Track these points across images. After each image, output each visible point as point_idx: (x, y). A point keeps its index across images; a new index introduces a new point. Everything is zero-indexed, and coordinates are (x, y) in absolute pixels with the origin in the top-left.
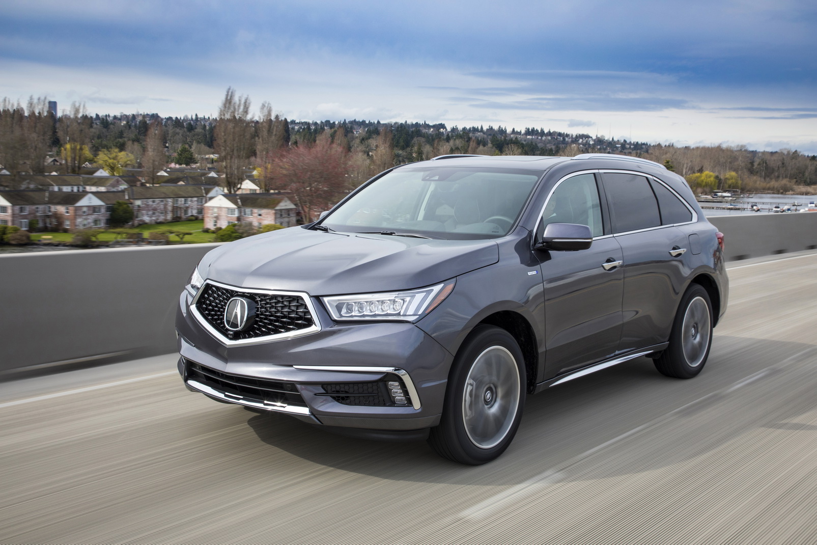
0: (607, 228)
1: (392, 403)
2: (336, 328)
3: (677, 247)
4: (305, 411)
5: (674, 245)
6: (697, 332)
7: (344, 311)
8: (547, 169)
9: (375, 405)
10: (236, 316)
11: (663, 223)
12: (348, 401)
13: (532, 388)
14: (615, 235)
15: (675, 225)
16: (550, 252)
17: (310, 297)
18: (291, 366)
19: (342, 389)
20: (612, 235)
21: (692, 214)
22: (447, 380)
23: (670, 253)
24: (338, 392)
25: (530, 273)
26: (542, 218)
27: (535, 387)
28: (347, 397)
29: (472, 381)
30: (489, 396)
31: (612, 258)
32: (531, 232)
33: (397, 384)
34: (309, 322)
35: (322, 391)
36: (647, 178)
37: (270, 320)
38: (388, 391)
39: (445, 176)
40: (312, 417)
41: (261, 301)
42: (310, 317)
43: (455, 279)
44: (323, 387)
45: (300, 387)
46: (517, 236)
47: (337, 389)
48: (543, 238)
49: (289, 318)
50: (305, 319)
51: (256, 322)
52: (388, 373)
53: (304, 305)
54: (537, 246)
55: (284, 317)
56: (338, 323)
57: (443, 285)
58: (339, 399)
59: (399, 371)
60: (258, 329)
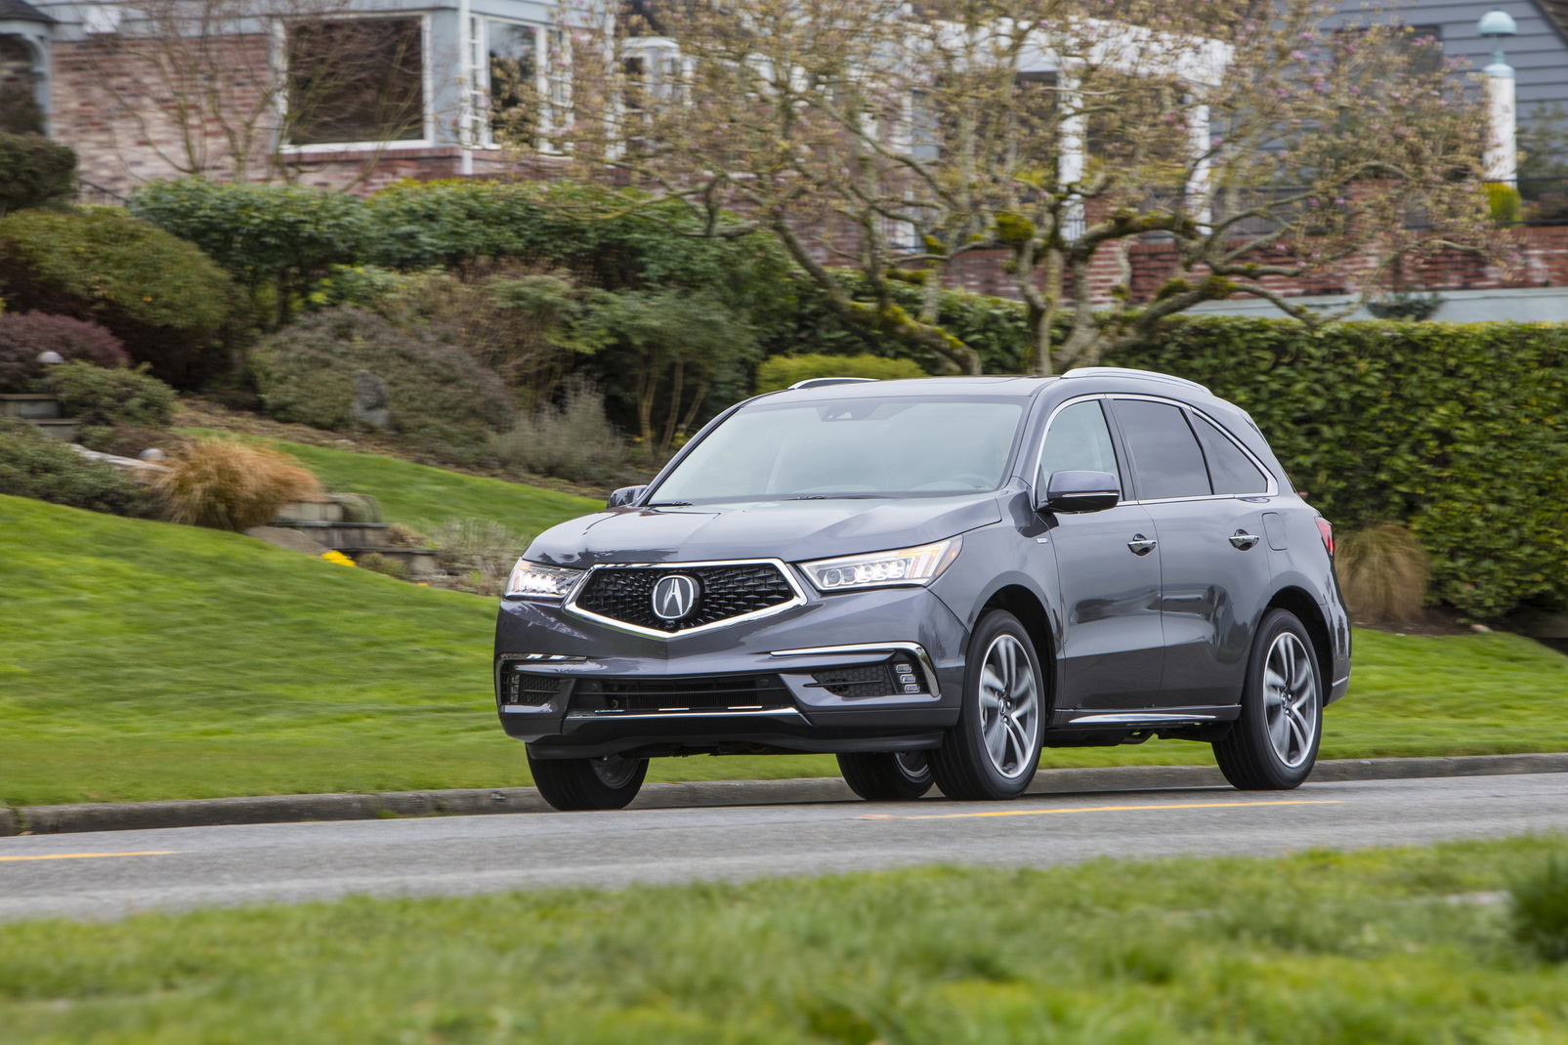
0: (1128, 489)
1: (899, 689)
2: (824, 599)
3: (1244, 531)
4: (791, 710)
5: (1236, 529)
7: (827, 579)
9: (879, 694)
10: (674, 600)
11: (1214, 491)
12: (846, 692)
14: (1141, 502)
15: (1233, 496)
16: (1056, 513)
17: (785, 563)
18: (769, 653)
19: (836, 677)
20: (1136, 502)
21: (1267, 480)
22: (963, 662)
24: (834, 680)
28: (846, 686)
31: (1141, 535)
32: (1029, 488)
33: (908, 664)
34: (789, 594)
35: (814, 681)
37: (729, 600)
38: (896, 677)
40: (801, 716)
42: (788, 588)
43: (960, 537)
44: (813, 676)
45: (785, 677)
46: (1013, 490)
47: (833, 676)
48: (1048, 493)
49: (756, 593)
50: (780, 593)
51: (706, 605)
52: (897, 651)
53: (779, 574)
54: (1040, 505)
55: (749, 593)
56: (824, 593)
57: (947, 543)
58: (834, 690)
59: (913, 647)
60: (710, 614)
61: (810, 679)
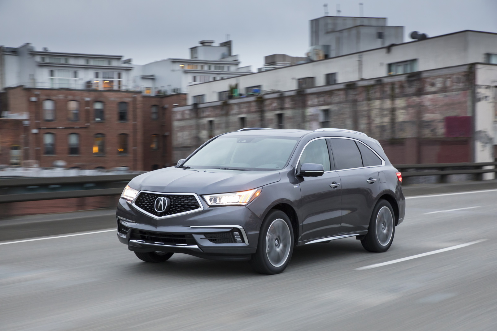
0: (332, 167)
1: (235, 241)
2: (210, 208)
3: (372, 178)
4: (196, 247)
5: (369, 178)
6: (385, 226)
7: (212, 201)
8: (302, 137)
9: (228, 243)
10: (161, 205)
11: (364, 166)
12: (216, 241)
13: (296, 243)
14: (337, 171)
15: (371, 167)
16: (304, 177)
17: (198, 195)
18: (190, 226)
19: (213, 236)
20: (335, 171)
21: (382, 161)
22: (259, 232)
23: (367, 181)
24: (211, 237)
25: (295, 187)
26: (300, 161)
27: (297, 243)
28: (215, 239)
29: (269, 235)
30: (277, 242)
31: (335, 182)
32: (294, 168)
33: (238, 233)
34: (198, 206)
35: (204, 237)
36: (355, 141)
37: (178, 207)
38: (234, 237)
39: (249, 140)
40: (199, 249)
41: (173, 198)
42: (198, 204)
43: (262, 187)
44: (204, 235)
45: (194, 235)
46: (288, 169)
47: (211, 236)
48: (301, 171)
49: (188, 205)
50: (195, 205)
51: (171, 208)
52: (234, 228)
53: (195, 199)
54: (298, 174)
55: (185, 205)
56: (210, 206)
57: (256, 190)
58: (211, 240)
59: (239, 227)
60: (172, 211)
61: (203, 236)
